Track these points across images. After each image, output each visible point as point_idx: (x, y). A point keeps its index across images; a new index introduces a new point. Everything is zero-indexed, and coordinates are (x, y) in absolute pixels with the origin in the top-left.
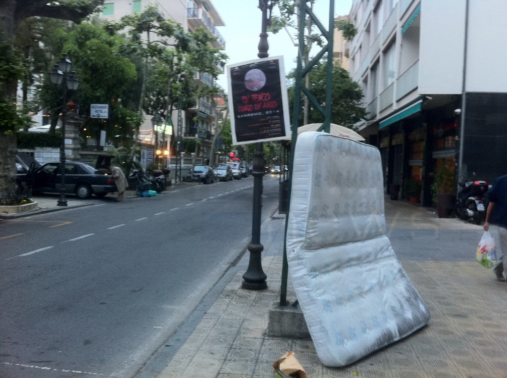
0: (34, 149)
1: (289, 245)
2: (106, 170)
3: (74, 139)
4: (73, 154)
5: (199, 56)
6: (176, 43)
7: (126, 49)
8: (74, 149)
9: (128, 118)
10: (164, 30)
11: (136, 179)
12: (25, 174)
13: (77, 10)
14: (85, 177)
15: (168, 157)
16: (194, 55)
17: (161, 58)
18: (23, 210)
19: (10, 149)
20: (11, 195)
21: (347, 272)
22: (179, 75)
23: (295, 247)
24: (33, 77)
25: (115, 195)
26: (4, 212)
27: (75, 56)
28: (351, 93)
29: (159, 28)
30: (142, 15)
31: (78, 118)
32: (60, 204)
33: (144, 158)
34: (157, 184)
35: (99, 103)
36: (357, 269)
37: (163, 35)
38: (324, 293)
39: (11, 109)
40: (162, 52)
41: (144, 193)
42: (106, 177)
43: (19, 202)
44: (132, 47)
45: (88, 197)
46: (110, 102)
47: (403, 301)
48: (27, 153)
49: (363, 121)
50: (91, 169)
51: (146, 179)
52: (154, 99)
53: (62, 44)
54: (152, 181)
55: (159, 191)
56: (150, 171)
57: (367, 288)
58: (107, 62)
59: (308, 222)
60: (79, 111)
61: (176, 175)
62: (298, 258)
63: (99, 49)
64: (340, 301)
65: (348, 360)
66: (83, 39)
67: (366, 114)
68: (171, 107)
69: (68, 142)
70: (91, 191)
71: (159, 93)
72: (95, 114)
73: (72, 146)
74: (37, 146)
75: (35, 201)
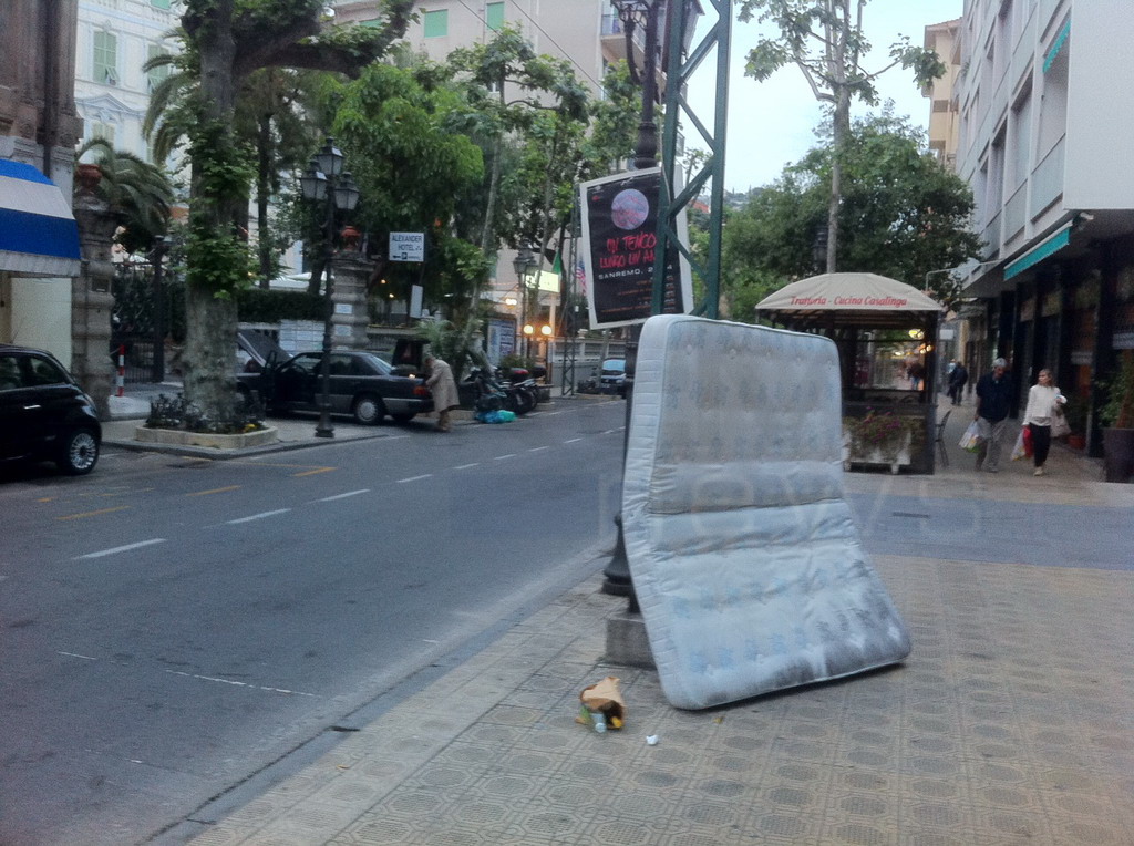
0: (279, 323)
1: (627, 505)
2: (414, 368)
3: (356, 304)
4: (354, 335)
5: (616, 124)
6: (558, 104)
7: (455, 121)
8: (355, 325)
9: (460, 262)
10: (532, 76)
11: (477, 386)
12: (258, 374)
13: (351, 50)
14: (375, 381)
15: (552, 340)
16: (606, 122)
17: (532, 133)
18: (248, 443)
19: (224, 327)
20: (227, 415)
21: (736, 557)
22: (580, 164)
23: (634, 509)
24: (279, 177)
25: (433, 419)
26: (213, 446)
27: (358, 135)
28: (945, 200)
29: (522, 73)
30: (488, 49)
31: (364, 262)
32: (320, 433)
33: (494, 343)
34: (519, 398)
35: (409, 231)
36: (761, 553)
37: (532, 86)
38: (678, 587)
39: (228, 251)
40: (532, 123)
41: (488, 416)
42: (412, 383)
43: (240, 428)
44: (467, 117)
45: (378, 421)
46: (430, 227)
47: (850, 616)
48: (266, 332)
49: (972, 263)
50: (383, 366)
51: (496, 387)
52: (528, 215)
53: (334, 108)
54: (507, 392)
55: (520, 412)
56: (506, 371)
57: (772, 586)
58: (422, 145)
59: (655, 467)
60: (368, 247)
61: (564, 378)
62: (638, 527)
63: (405, 118)
64: (709, 603)
65: (710, 700)
66: (375, 96)
67: (979, 247)
68: (562, 233)
69: (343, 310)
70: (382, 409)
71: (537, 203)
72: (399, 253)
73: (352, 319)
74: (285, 318)
75: (271, 426)
